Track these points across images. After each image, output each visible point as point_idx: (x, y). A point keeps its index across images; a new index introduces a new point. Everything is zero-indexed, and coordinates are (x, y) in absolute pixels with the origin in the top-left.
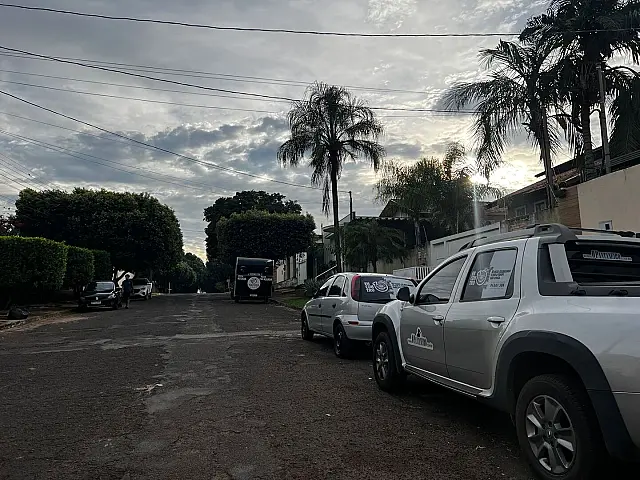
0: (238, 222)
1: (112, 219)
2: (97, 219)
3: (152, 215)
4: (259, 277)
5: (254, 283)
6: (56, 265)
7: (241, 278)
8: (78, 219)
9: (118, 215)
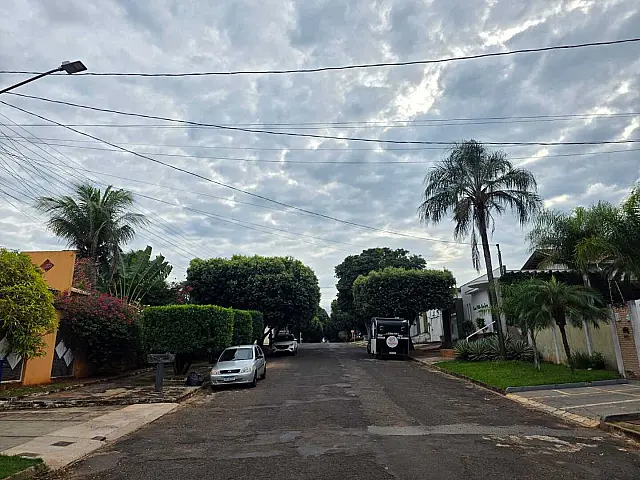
0: (378, 280)
1: (264, 281)
2: (251, 282)
3: (297, 275)
4: (396, 336)
5: (392, 341)
6: (226, 331)
7: (380, 337)
8: (235, 283)
9: (267, 277)
